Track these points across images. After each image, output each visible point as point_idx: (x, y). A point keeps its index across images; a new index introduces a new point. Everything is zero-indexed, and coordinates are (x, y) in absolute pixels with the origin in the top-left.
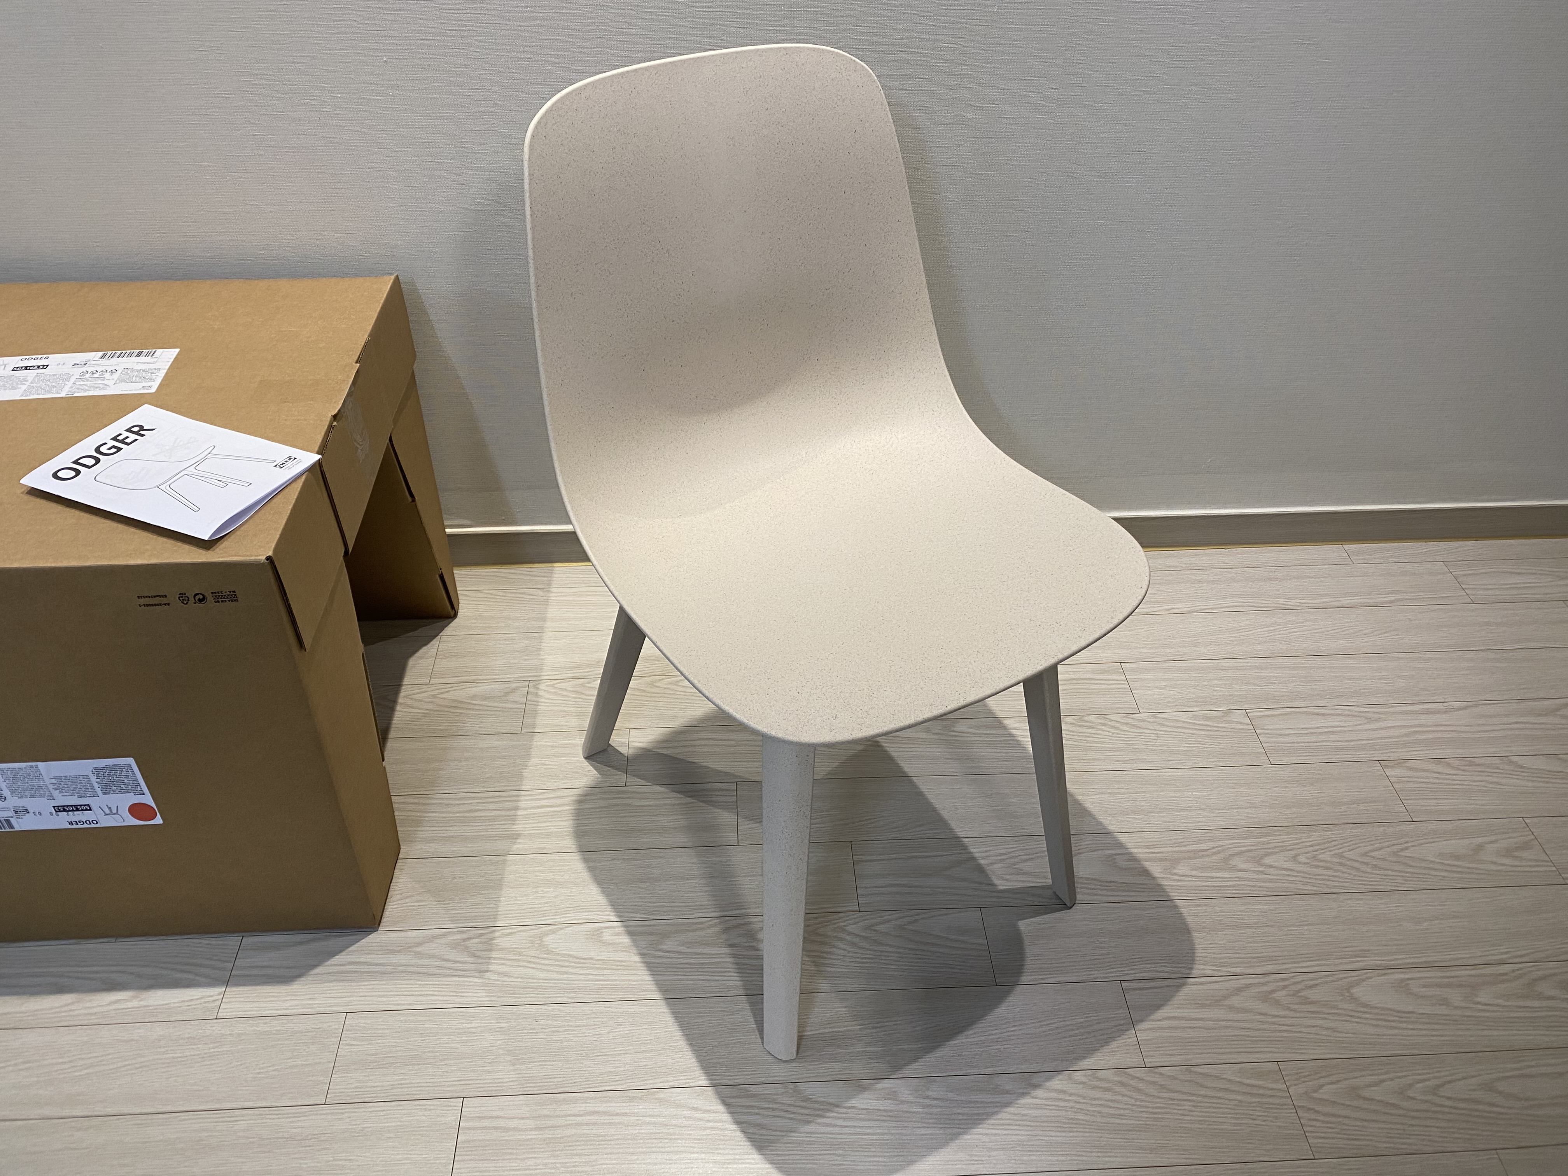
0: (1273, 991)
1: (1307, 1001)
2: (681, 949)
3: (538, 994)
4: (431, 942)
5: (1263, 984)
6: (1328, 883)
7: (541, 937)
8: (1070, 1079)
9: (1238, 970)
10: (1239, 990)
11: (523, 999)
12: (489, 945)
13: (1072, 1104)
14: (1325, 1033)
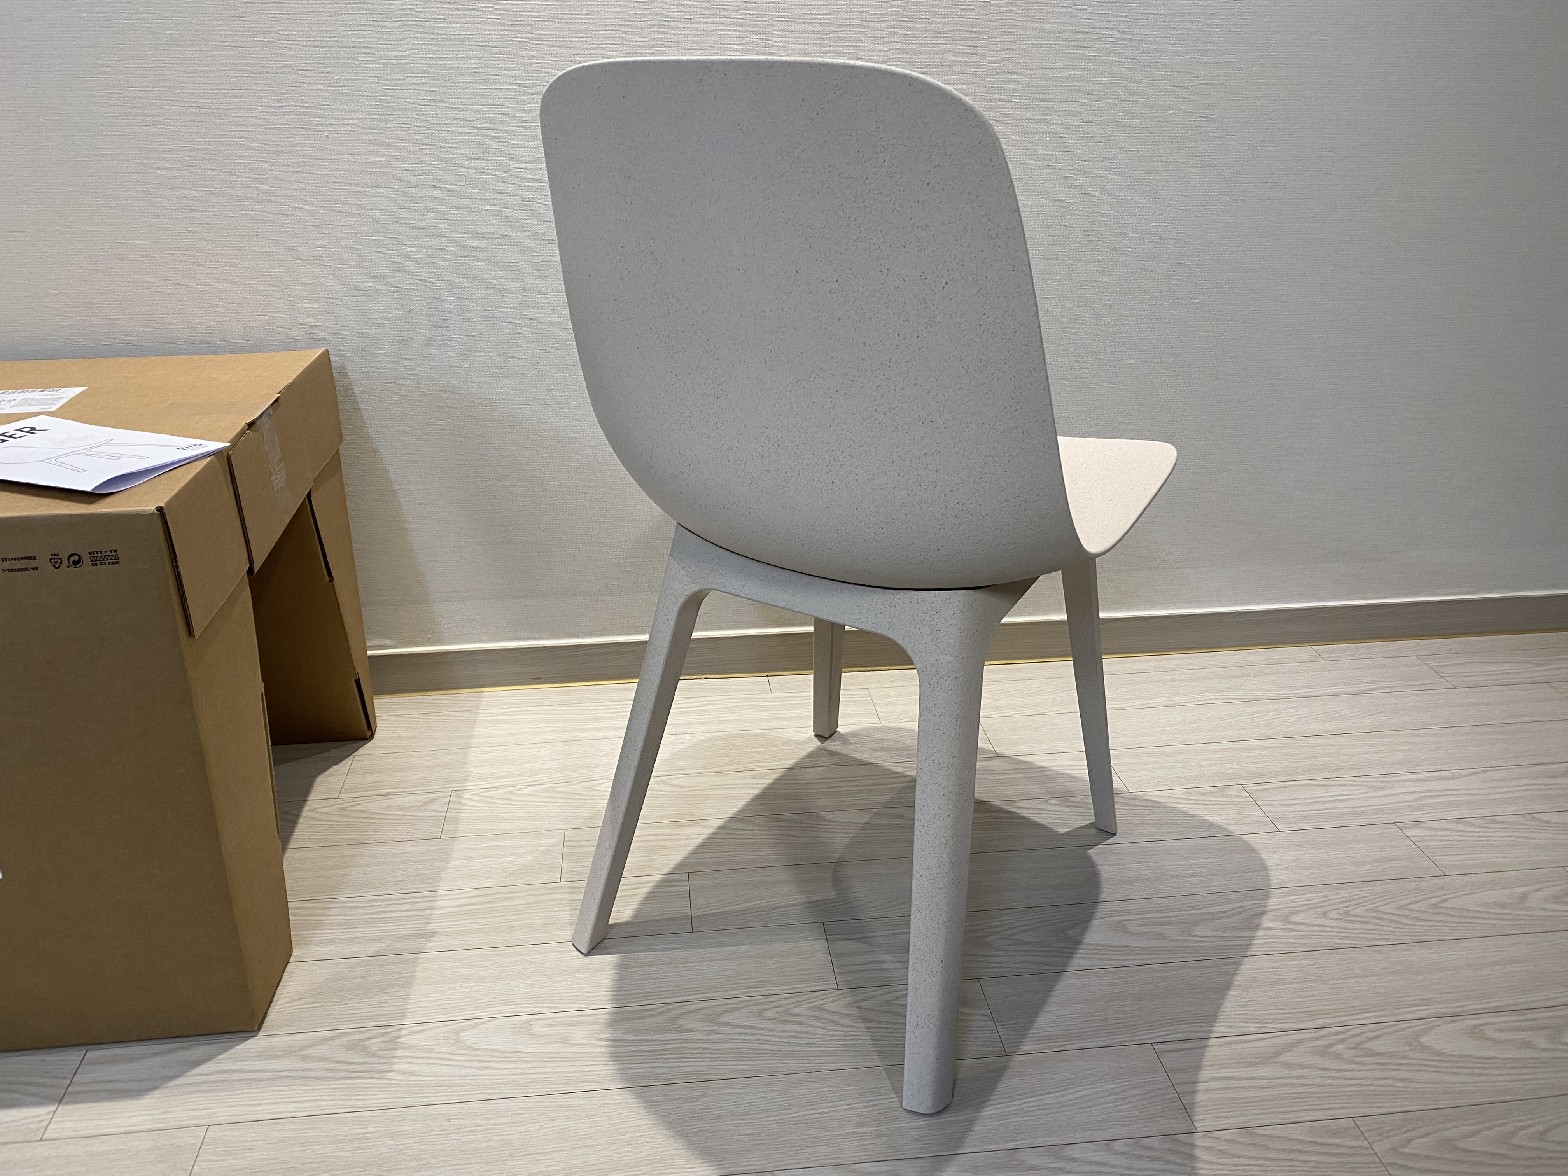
0: (1331, 1045)
1: (1371, 1053)
2: (627, 1036)
3: (451, 1092)
4: (322, 1044)
5: (1317, 1039)
6: (1368, 936)
7: (458, 1033)
9: (1285, 1026)
10: (1291, 1046)
11: (433, 1099)
12: (394, 1044)
14: (1400, 1084)
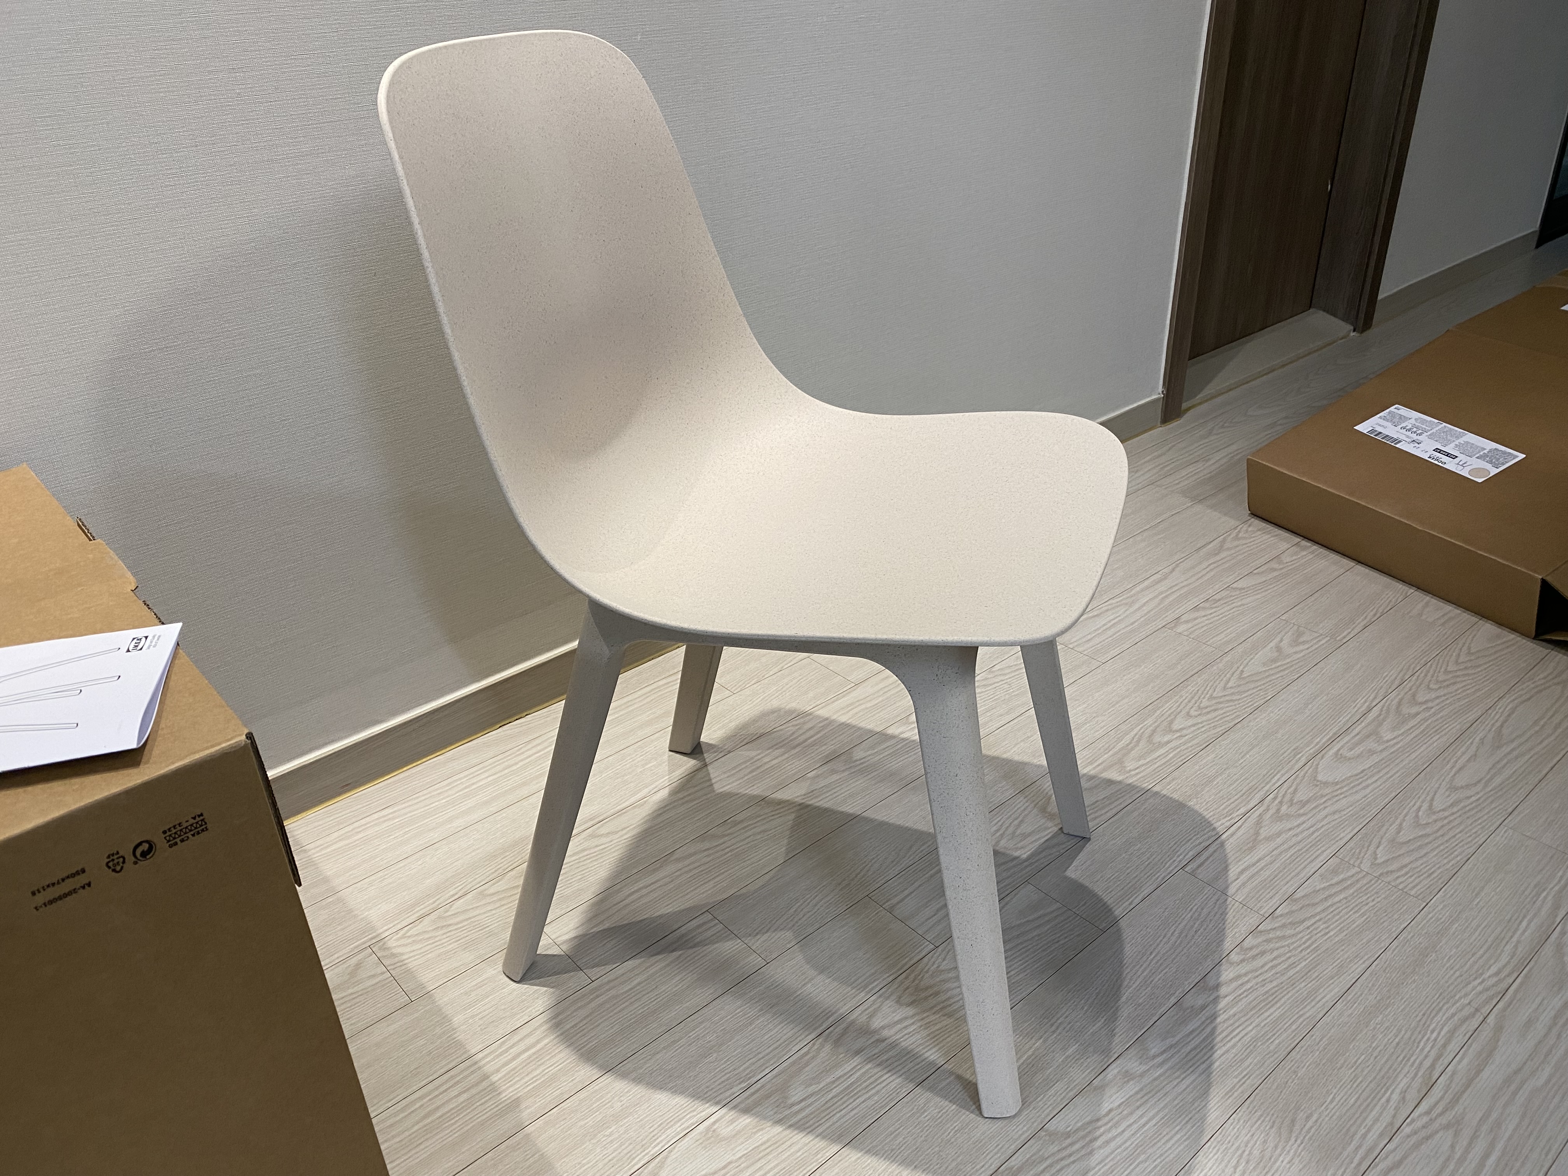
0: (1278, 810)
1: (1304, 804)
5: (1268, 810)
6: (1226, 719)
8: (1231, 964)
9: (1243, 810)
10: (1259, 823)
13: (1254, 982)
14: (1336, 817)
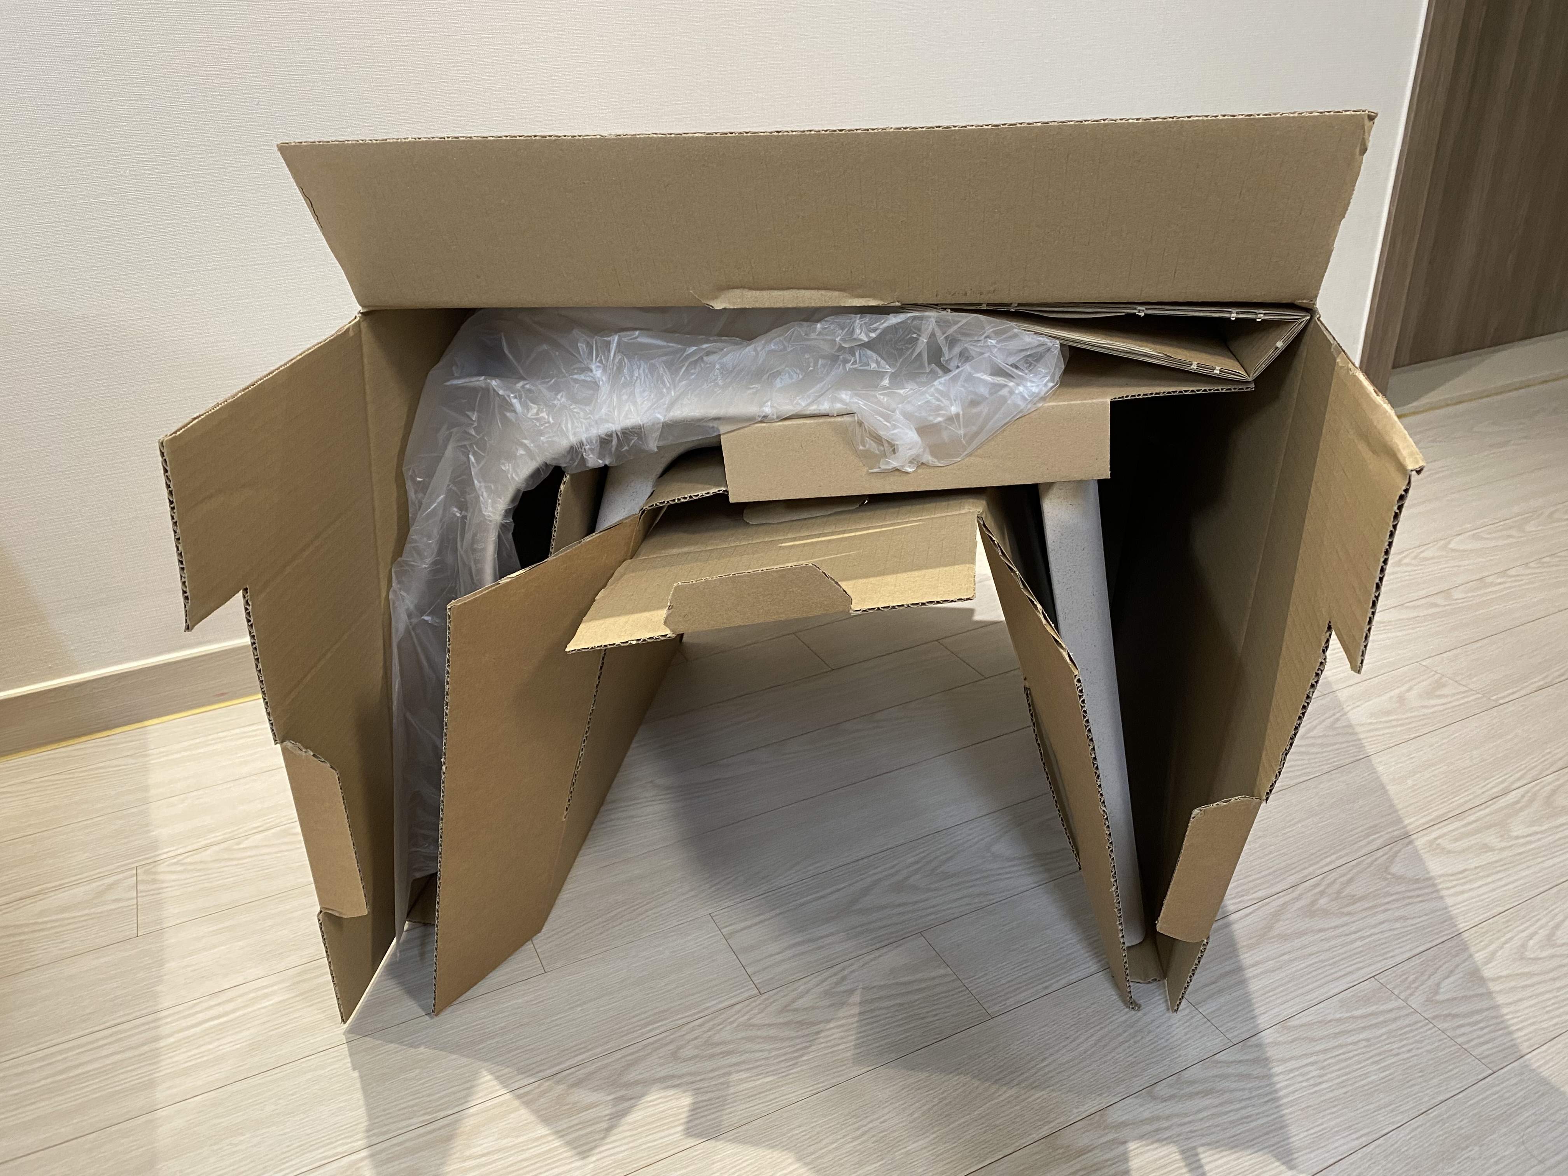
0: (1314, 902)
1: (1354, 900)
5: (1297, 899)
9: (1260, 894)
10: (1277, 915)
14: (1398, 925)
